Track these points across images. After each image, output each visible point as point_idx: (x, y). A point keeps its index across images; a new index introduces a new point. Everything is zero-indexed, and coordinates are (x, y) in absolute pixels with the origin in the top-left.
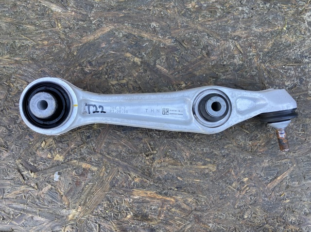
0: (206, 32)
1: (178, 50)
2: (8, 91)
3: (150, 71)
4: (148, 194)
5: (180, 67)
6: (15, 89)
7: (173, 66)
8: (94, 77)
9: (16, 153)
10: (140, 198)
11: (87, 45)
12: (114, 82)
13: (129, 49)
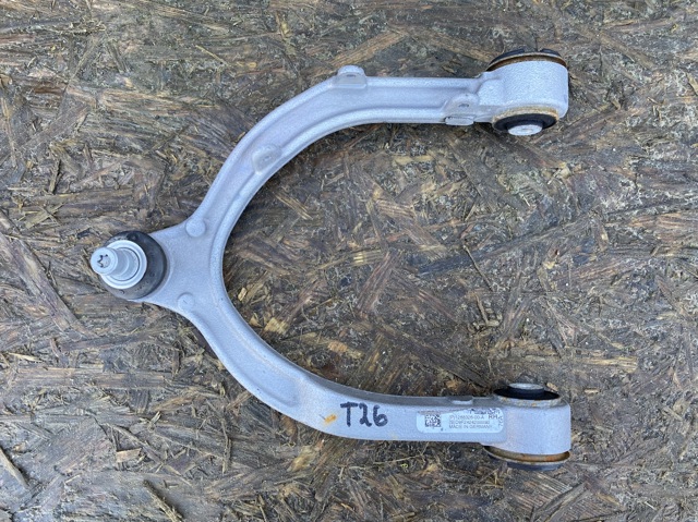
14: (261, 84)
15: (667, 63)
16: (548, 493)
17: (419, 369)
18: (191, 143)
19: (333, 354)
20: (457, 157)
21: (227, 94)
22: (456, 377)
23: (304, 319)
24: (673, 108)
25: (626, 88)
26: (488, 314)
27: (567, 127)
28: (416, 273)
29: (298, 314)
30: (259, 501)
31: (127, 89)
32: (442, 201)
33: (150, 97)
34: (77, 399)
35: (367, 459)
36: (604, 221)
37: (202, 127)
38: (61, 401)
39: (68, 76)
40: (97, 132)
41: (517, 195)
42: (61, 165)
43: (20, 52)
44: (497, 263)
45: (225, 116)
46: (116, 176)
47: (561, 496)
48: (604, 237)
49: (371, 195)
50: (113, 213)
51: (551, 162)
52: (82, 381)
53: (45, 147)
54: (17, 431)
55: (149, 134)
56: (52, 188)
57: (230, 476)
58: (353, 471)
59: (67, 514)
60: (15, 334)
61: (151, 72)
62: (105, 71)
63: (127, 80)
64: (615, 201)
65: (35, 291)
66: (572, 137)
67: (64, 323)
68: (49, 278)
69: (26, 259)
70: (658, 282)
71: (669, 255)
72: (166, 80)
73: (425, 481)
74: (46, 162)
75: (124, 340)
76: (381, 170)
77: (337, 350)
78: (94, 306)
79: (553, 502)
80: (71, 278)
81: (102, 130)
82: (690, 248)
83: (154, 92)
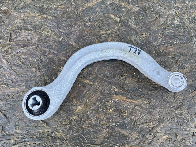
0: (159, 4)
1: (142, 14)
2: (40, 35)
3: (125, 26)
4: (122, 98)
5: (143, 24)
6: (44, 34)
7: (139, 23)
8: (92, 29)
9: (45, 73)
10: (117, 100)
11: (88, 9)
12: (103, 32)
13: (113, 12)
14: (65, 12)
15: (170, 7)
16: (140, 116)
17: (107, 86)
18: (47, 28)
19: (86, 83)
20: (117, 32)
21: (56, 15)
22: (117, 88)
24: (172, 19)
25: (160, 13)
26: (125, 72)
27: (145, 24)
28: (107, 62)
30: (67, 121)
31: (28, 13)
33: (35, 15)
34: (19, 96)
35: (95, 109)
36: (154, 48)
37: (50, 23)
38: (14, 97)
39: (12, 9)
40: (20, 25)
41: (132, 42)
42: (11, 34)
45: (56, 21)
46: (26, 37)
47: (142, 117)
48: (154, 52)
49: (95, 42)
50: (26, 47)
51: (141, 33)
52: (20, 92)
53: (6, 29)
54: (3, 105)
55: (35, 25)
56: (9, 40)
57: (60, 115)
58: (91, 112)
59: (17, 126)
61: (35, 8)
62: (22, 8)
63: (28, 10)
64: (157, 43)
65: (6, 68)
66: (146, 26)
67: (14, 77)
68: (9, 65)
69: (2, 59)
70: (167, 63)
71: (170, 57)
72: (39, 10)
73: (109, 114)
74: (7, 33)
75: (30, 81)
76: (97, 35)
77: (87, 82)
78: (22, 72)
79: (141, 118)
80: (15, 65)
81: (22, 24)
82: (175, 55)
83: (36, 14)
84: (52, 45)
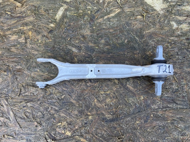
18: (52, 86)
20: (115, 93)
23: (75, 133)
24: (170, 83)
26: (122, 134)
27: (143, 87)
28: (104, 122)
29: (74, 131)
31: (38, 72)
32: (111, 104)
36: (152, 111)
39: (25, 68)
40: (30, 82)
41: (130, 103)
43: (15, 62)
44: (125, 121)
46: (33, 93)
48: (152, 116)
49: (94, 101)
50: (32, 102)
51: (139, 95)
53: (18, 85)
56: (18, 95)
60: (5, 131)
61: (44, 68)
62: (33, 67)
63: (38, 70)
64: (155, 106)
65: (12, 120)
67: (17, 129)
68: (15, 117)
69: (10, 111)
70: (166, 128)
71: (169, 121)
72: (47, 70)
74: (18, 88)
75: (31, 134)
77: (83, 141)
78: (25, 125)
80: (20, 117)
81: (31, 81)
82: (174, 120)
83: (44, 73)
84: (54, 101)
